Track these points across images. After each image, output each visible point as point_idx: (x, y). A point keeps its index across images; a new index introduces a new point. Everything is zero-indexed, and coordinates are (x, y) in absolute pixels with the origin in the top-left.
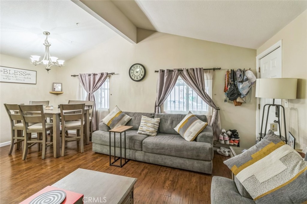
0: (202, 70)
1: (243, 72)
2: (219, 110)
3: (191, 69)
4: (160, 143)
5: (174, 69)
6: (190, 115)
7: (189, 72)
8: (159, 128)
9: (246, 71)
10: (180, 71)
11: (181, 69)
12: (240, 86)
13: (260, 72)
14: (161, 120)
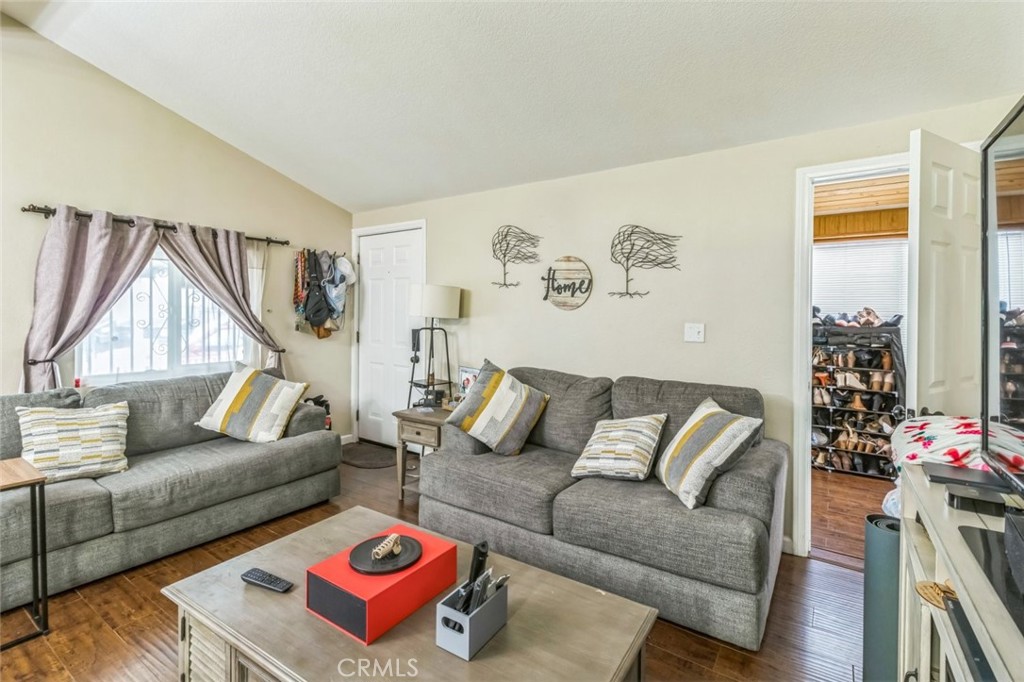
0: (243, 239)
1: (333, 259)
2: (283, 351)
3: (207, 229)
4: (198, 474)
5: (139, 218)
6: (248, 372)
7: (199, 238)
8: (131, 438)
9: (339, 257)
10: (164, 231)
11: (165, 222)
12: (333, 293)
13: (359, 263)
14: (130, 407)
